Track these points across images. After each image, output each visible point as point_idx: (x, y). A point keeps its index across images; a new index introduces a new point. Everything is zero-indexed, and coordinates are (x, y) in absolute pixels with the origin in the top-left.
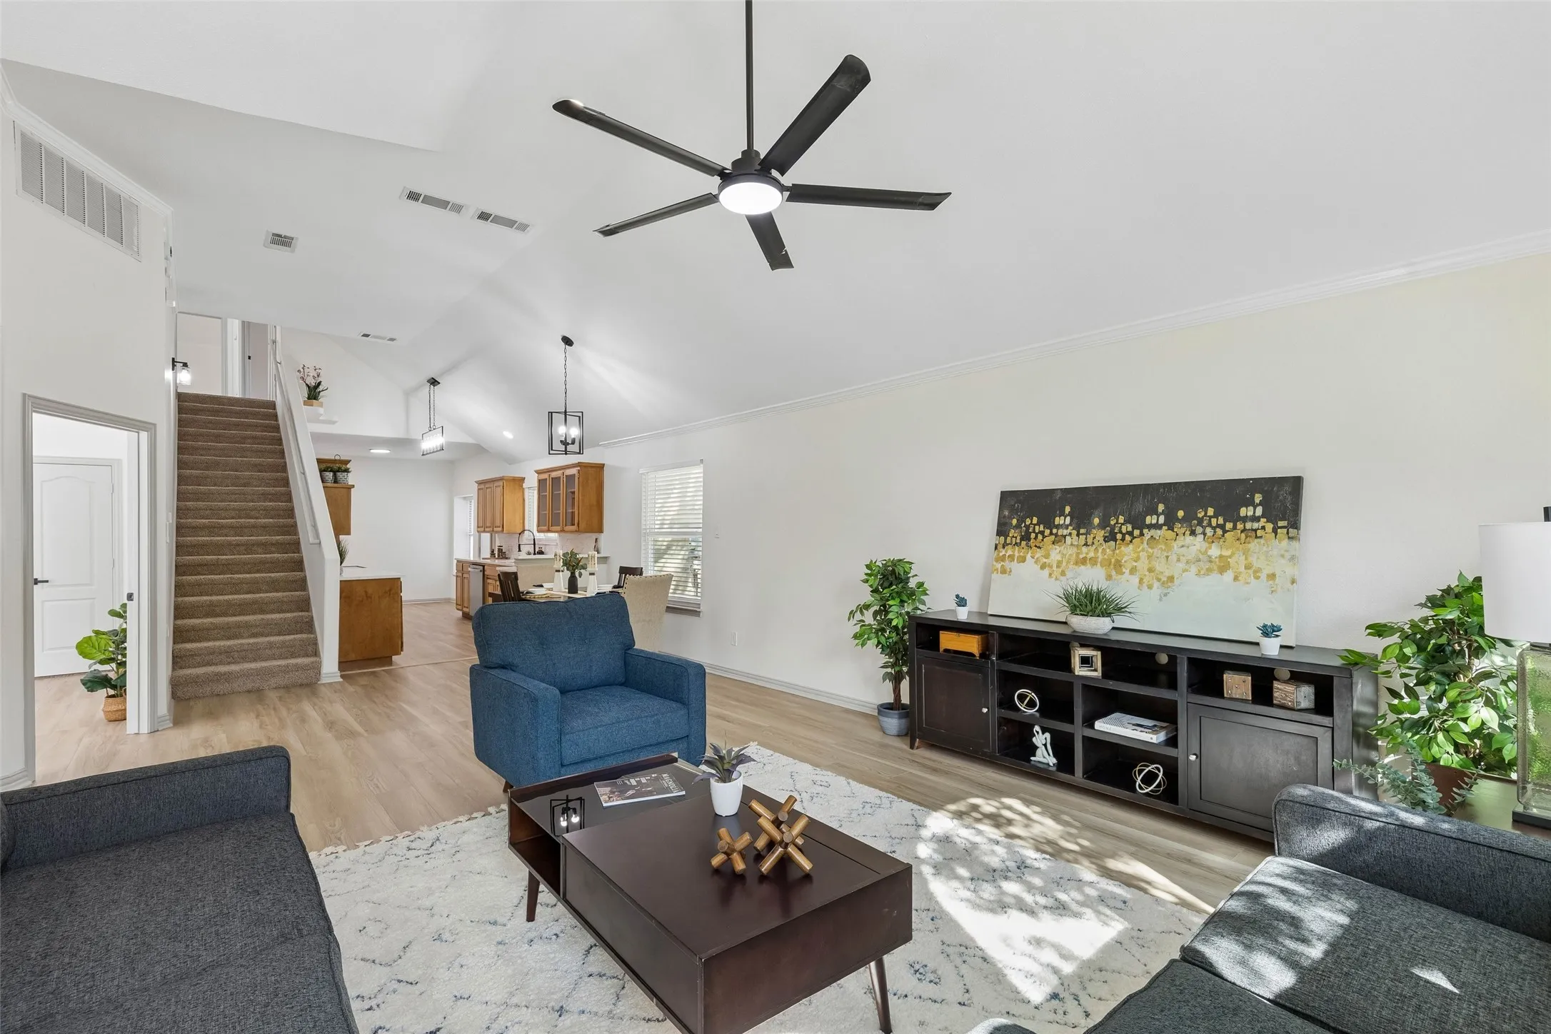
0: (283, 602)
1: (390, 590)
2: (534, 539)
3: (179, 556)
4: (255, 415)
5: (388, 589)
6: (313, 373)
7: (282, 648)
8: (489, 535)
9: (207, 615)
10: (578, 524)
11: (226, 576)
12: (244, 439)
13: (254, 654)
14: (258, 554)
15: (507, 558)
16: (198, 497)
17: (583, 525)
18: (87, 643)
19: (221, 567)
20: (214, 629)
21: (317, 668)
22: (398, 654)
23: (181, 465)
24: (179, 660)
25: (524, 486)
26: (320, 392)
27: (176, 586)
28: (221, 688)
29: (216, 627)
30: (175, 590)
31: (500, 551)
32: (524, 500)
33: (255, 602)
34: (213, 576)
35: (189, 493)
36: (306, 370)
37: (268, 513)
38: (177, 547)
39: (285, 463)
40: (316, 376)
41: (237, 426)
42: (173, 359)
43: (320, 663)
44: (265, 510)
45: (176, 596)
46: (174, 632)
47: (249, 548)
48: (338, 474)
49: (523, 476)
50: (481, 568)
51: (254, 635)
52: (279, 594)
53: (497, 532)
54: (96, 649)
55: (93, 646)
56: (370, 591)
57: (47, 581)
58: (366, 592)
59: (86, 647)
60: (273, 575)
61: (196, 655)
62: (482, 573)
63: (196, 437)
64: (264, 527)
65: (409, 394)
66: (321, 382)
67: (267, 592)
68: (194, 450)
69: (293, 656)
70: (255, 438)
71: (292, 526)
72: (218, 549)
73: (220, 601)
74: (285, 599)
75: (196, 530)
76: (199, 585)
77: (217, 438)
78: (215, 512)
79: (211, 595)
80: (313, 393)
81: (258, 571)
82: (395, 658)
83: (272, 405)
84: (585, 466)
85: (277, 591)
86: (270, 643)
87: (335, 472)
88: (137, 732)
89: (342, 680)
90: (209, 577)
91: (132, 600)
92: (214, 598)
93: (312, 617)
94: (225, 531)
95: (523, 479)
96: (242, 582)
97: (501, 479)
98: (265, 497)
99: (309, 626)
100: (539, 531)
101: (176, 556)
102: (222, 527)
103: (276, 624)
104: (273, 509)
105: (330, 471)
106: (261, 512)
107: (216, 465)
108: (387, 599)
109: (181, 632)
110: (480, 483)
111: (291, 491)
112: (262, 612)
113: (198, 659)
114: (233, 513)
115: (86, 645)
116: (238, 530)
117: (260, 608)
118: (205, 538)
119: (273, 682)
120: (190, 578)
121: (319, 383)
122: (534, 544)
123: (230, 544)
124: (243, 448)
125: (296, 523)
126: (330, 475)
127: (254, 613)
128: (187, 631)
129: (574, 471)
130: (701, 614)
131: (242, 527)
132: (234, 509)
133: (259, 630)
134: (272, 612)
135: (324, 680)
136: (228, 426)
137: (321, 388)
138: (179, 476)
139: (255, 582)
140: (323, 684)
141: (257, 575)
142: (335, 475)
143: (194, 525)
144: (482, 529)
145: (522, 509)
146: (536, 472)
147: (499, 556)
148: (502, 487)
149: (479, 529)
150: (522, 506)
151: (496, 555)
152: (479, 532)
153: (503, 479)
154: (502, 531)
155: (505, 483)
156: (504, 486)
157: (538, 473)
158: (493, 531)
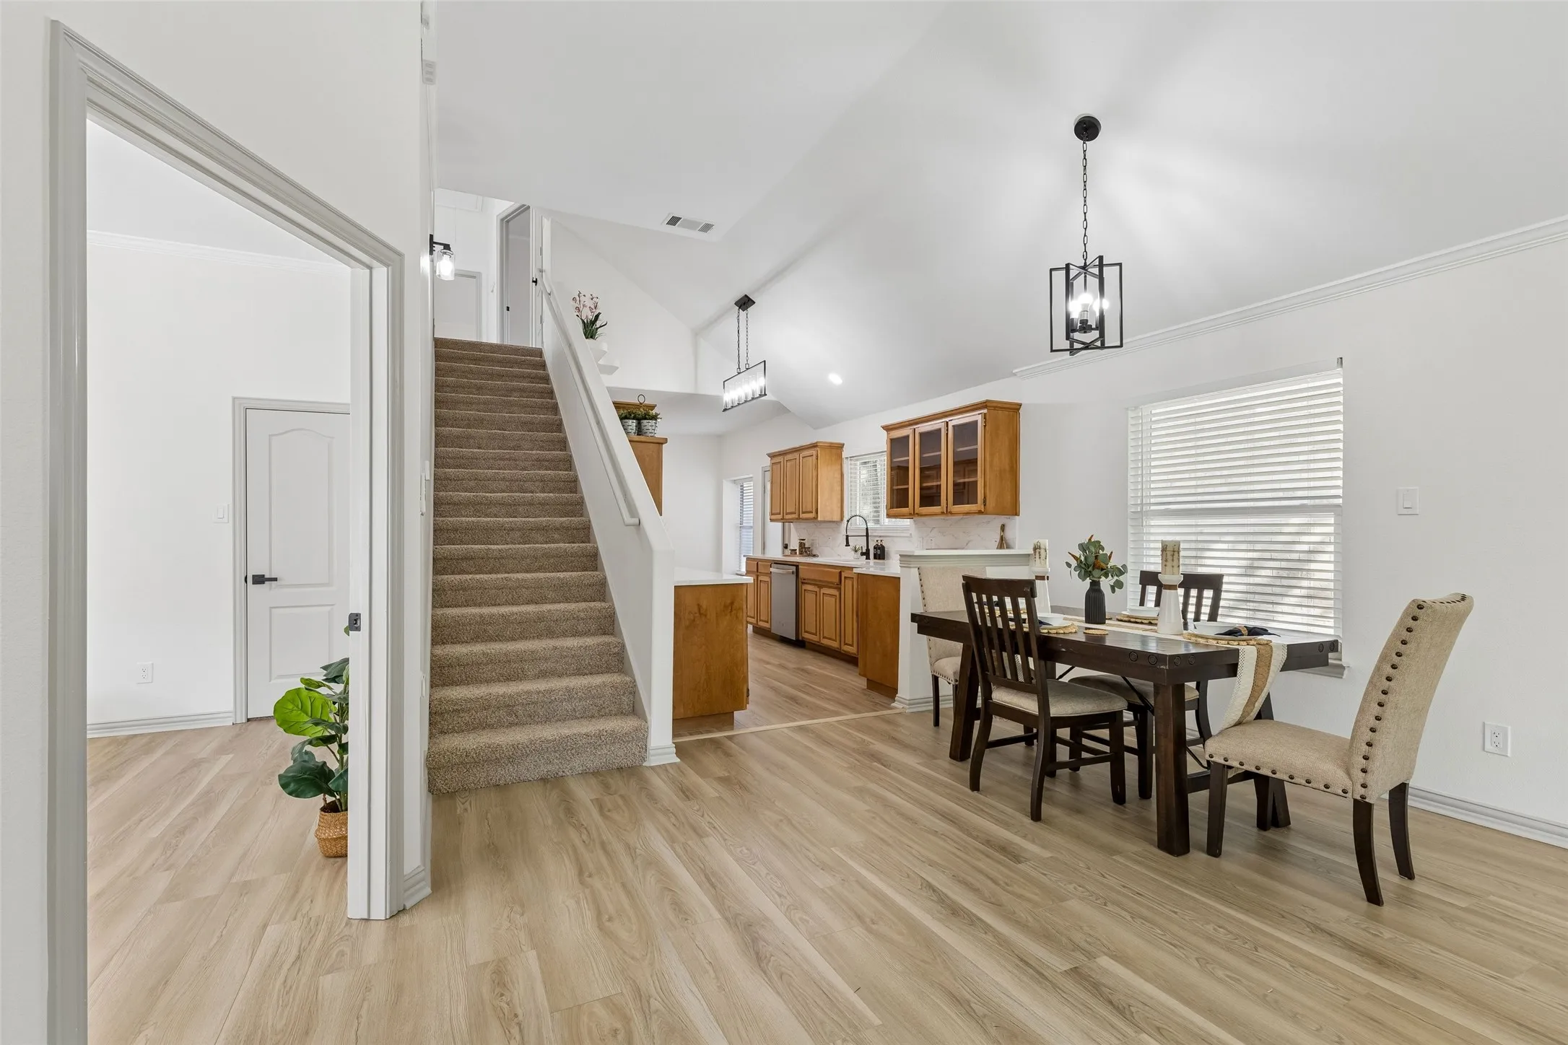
0: (578, 619)
1: (732, 603)
2: (867, 529)
3: (438, 544)
4: (520, 364)
5: (729, 602)
6: (590, 303)
7: (586, 699)
8: (780, 524)
9: (477, 638)
10: (985, 501)
11: (499, 576)
12: (510, 391)
13: (545, 711)
14: (537, 543)
15: (814, 556)
16: (461, 462)
17: (991, 503)
18: (293, 702)
19: (492, 561)
20: (487, 664)
21: (640, 737)
22: (742, 707)
23: (439, 421)
24: (438, 719)
25: (844, 455)
26: (597, 329)
27: (434, 590)
28: (504, 774)
29: (491, 660)
30: (433, 596)
31: (802, 545)
32: (842, 475)
33: (540, 618)
34: (482, 576)
35: (449, 458)
36: (582, 298)
37: (545, 485)
38: (435, 531)
39: (561, 420)
40: (593, 307)
41: (500, 376)
42: (431, 237)
43: (647, 730)
44: (542, 481)
45: (434, 607)
46: (432, 668)
47: (526, 534)
48: (645, 422)
49: (842, 442)
50: (794, 568)
51: (543, 675)
52: (572, 606)
53: (790, 521)
54: (307, 714)
55: (303, 709)
56: (704, 604)
57: (275, 579)
58: (699, 606)
59: (292, 711)
60: (561, 575)
61: (463, 710)
62: (794, 576)
63: (456, 388)
64: (543, 504)
65: (699, 333)
66: (600, 313)
67: (553, 602)
68: (455, 404)
69: (602, 713)
70: (522, 390)
71: (578, 503)
72: (487, 534)
73: (491, 616)
74: (582, 615)
75: (457, 506)
76: (464, 589)
77: (480, 389)
78: (481, 483)
79: (480, 605)
80: (590, 329)
81: (539, 570)
82: (736, 714)
83: (539, 353)
84: (995, 407)
85: (567, 600)
86: (569, 690)
87: (639, 420)
88: (366, 917)
89: (678, 760)
90: (478, 576)
91: (358, 629)
92: (486, 611)
93: (623, 646)
94: (494, 510)
95: (841, 446)
96: (521, 585)
97: (814, 446)
98: (539, 463)
99: (617, 661)
100: (889, 516)
101: (434, 545)
102: (491, 503)
103: (573, 656)
104: (552, 480)
105: (633, 419)
106: (537, 484)
107: (479, 423)
108: (728, 617)
109: (441, 667)
110: (772, 456)
111: (571, 456)
112: (551, 634)
113: (467, 717)
114: (503, 485)
115: (290, 706)
116: (511, 508)
117: (548, 629)
118: (470, 519)
119: (577, 764)
120: (451, 577)
121: (597, 317)
122: (867, 536)
123: (501, 527)
124: (511, 401)
125: (582, 498)
126: (632, 424)
127: (539, 637)
128: (450, 666)
129: (976, 417)
130: (1346, 672)
131: (515, 504)
132: (503, 479)
133: (549, 665)
134: (564, 634)
135: (653, 761)
136: (492, 376)
137: (598, 323)
138: (437, 435)
139: (539, 585)
140: (652, 768)
141: (541, 575)
142: (639, 425)
143: (455, 499)
144: (780, 517)
145: (839, 488)
146: (884, 428)
147: (801, 553)
148: (814, 457)
149: (774, 517)
150: (840, 483)
151: (798, 551)
152: (771, 520)
153: (817, 446)
154: (816, 518)
155: (819, 452)
156: (817, 456)
157: (888, 428)
158: (799, 518)
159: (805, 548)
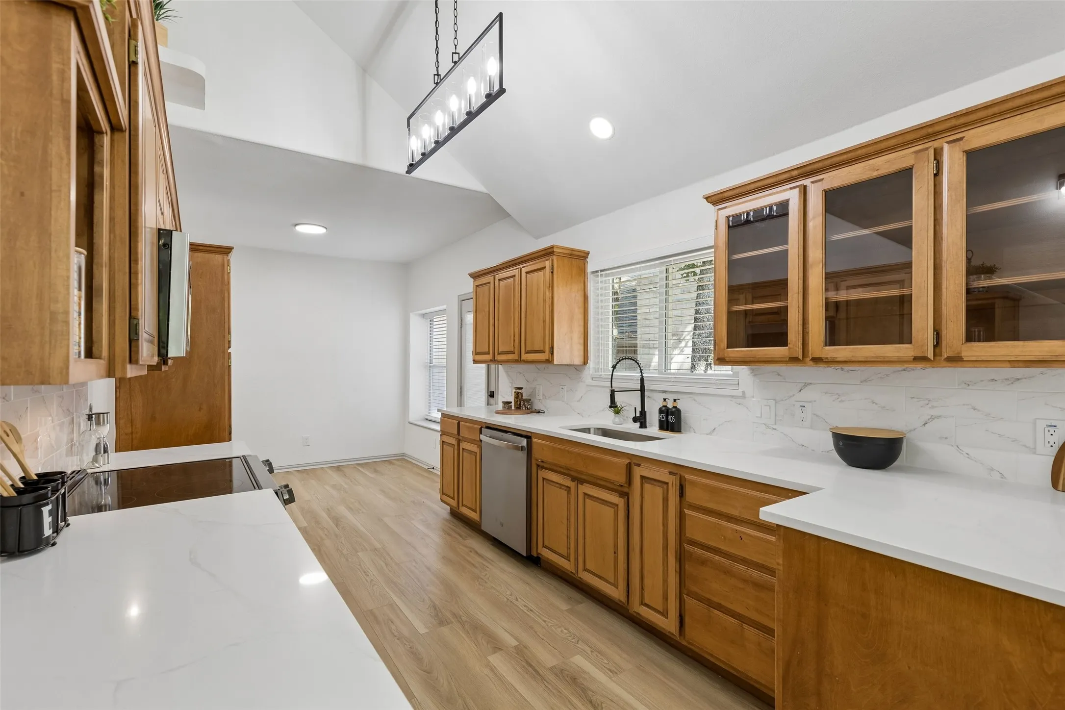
2: (642, 380)
8: (486, 367)
15: (539, 413)
25: (591, 267)
31: (518, 396)
32: (586, 298)
49: (586, 249)
50: (524, 442)
53: (503, 363)
62: (523, 454)
65: (365, 68)
95: (586, 254)
97: (548, 252)
110: (475, 276)
122: (642, 390)
144: (488, 357)
145: (581, 317)
146: (707, 198)
147: (518, 408)
148: (547, 270)
149: (478, 357)
150: (582, 310)
151: (513, 404)
152: (475, 362)
153: (552, 253)
154: (550, 361)
155: (555, 261)
156: (553, 268)
157: (717, 199)
158: (519, 361)
159: (524, 400)
